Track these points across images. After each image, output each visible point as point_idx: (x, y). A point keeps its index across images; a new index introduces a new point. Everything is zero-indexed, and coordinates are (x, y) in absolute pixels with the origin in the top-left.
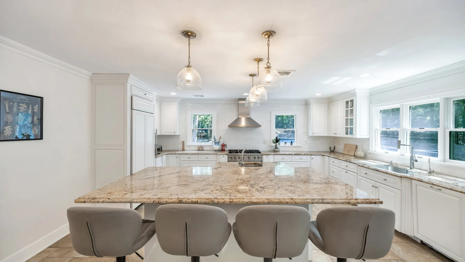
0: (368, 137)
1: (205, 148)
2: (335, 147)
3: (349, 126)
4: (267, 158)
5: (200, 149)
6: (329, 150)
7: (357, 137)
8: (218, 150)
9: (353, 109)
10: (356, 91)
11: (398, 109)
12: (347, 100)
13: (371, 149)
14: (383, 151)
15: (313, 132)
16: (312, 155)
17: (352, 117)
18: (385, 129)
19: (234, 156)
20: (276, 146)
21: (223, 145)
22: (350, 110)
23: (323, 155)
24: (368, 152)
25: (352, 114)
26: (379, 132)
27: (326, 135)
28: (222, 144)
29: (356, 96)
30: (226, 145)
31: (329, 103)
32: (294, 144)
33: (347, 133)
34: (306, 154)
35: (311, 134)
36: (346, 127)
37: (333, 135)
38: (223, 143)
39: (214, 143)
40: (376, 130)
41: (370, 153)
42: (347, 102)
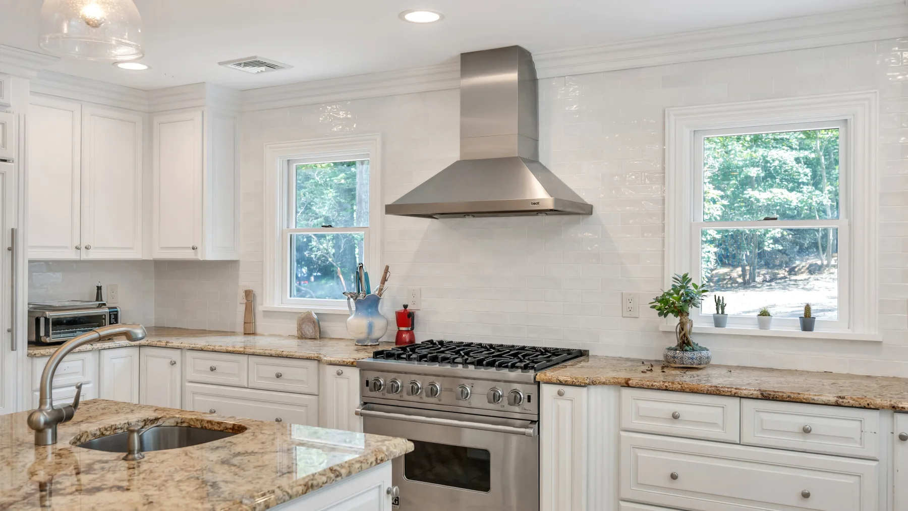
4: (564, 404)
5: (308, 328)
28: (401, 309)
34: (850, 395)
38: (405, 307)
39: (353, 303)
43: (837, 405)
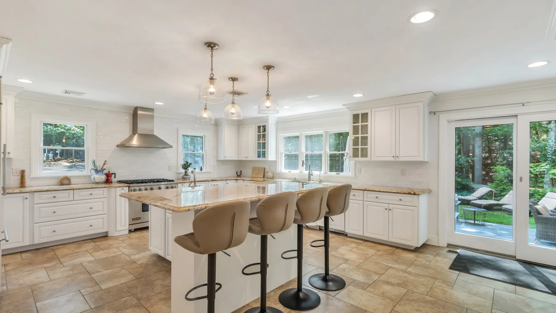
0: (275, 160)
1: (73, 181)
2: (241, 171)
3: (261, 150)
5: (65, 181)
6: (236, 175)
7: (269, 160)
8: (102, 182)
9: (265, 134)
10: (269, 118)
11: (298, 137)
12: (259, 125)
13: (277, 170)
14: (287, 171)
15: (225, 156)
16: (227, 180)
17: (264, 142)
18: (288, 153)
19: (151, 186)
20: (186, 172)
21: (108, 175)
22: (263, 134)
23: (237, 180)
24: (276, 172)
25: (264, 139)
26: (284, 155)
27: (236, 158)
29: (268, 122)
30: (115, 174)
31: (239, 125)
32: (204, 170)
33: (259, 156)
35: (222, 158)
36: (258, 151)
37: (244, 159)
38: (109, 172)
39: (93, 172)
40: (281, 153)
41: (277, 173)
42: (259, 127)
43: (221, 180)
